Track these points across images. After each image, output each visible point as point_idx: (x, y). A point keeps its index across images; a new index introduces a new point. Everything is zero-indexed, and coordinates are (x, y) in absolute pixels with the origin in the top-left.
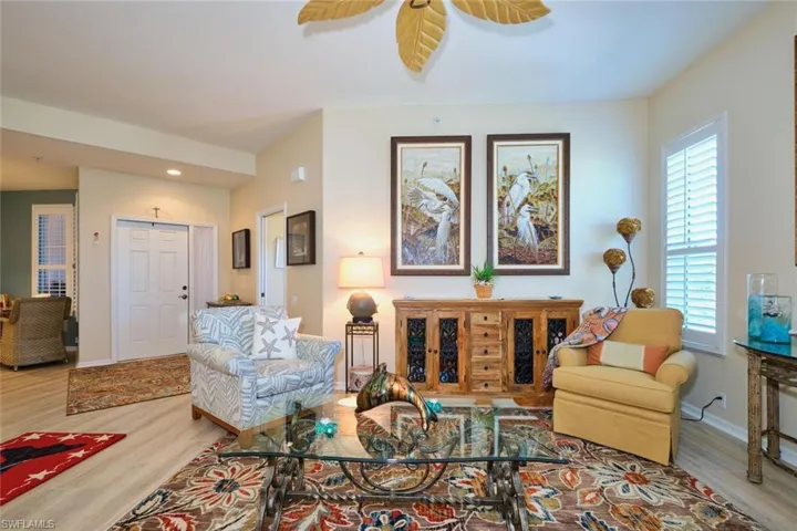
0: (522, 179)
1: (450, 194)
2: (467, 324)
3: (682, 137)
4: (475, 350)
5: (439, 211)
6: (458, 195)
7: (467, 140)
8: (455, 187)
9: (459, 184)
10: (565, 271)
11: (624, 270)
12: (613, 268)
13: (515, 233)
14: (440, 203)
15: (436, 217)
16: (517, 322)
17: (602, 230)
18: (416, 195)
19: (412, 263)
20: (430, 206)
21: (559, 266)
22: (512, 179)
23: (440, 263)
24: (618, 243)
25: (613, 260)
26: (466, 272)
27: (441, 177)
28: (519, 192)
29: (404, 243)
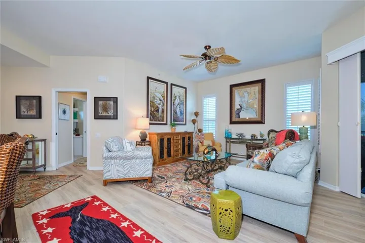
0: (178, 98)
1: (162, 99)
2: (173, 139)
3: (209, 95)
4: (175, 147)
5: (160, 104)
6: (164, 100)
7: (167, 83)
8: (163, 97)
9: (164, 96)
10: (185, 124)
11: (196, 124)
12: (194, 123)
13: (176, 113)
14: (160, 101)
15: (159, 106)
16: (183, 138)
17: (191, 114)
18: (154, 98)
19: (152, 121)
20: (157, 102)
21: (184, 123)
22: (175, 97)
23: (159, 121)
24: (194, 117)
25: (194, 122)
26: (166, 124)
27: (160, 93)
28: (177, 101)
29: (150, 113)
